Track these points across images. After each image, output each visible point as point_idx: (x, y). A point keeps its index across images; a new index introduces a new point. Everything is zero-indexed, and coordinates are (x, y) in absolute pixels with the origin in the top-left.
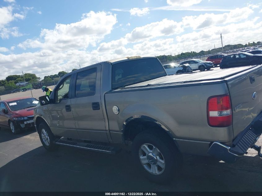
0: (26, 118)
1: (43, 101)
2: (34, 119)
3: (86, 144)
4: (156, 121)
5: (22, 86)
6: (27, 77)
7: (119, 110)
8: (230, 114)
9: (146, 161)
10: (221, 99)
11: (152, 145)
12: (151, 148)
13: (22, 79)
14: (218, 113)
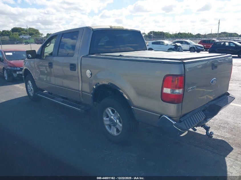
0: (18, 69)
1: (30, 55)
2: (23, 71)
3: (62, 100)
4: (120, 89)
5: (25, 38)
6: (31, 32)
7: (91, 75)
8: (181, 93)
9: (108, 123)
10: (177, 79)
11: (114, 110)
12: (113, 112)
13: (26, 32)
14: (171, 91)
